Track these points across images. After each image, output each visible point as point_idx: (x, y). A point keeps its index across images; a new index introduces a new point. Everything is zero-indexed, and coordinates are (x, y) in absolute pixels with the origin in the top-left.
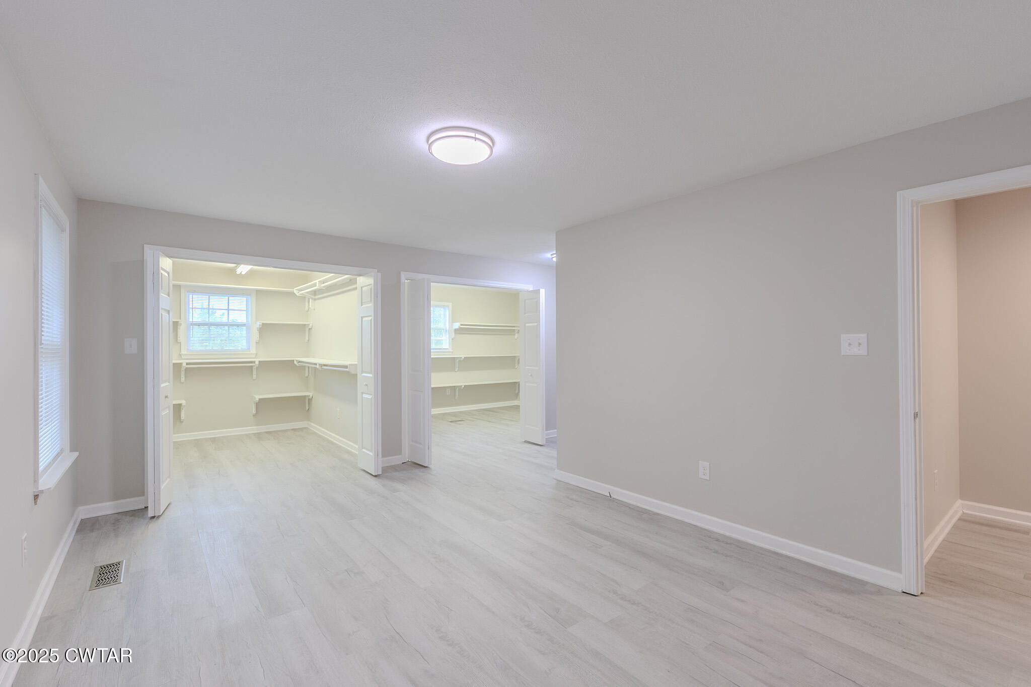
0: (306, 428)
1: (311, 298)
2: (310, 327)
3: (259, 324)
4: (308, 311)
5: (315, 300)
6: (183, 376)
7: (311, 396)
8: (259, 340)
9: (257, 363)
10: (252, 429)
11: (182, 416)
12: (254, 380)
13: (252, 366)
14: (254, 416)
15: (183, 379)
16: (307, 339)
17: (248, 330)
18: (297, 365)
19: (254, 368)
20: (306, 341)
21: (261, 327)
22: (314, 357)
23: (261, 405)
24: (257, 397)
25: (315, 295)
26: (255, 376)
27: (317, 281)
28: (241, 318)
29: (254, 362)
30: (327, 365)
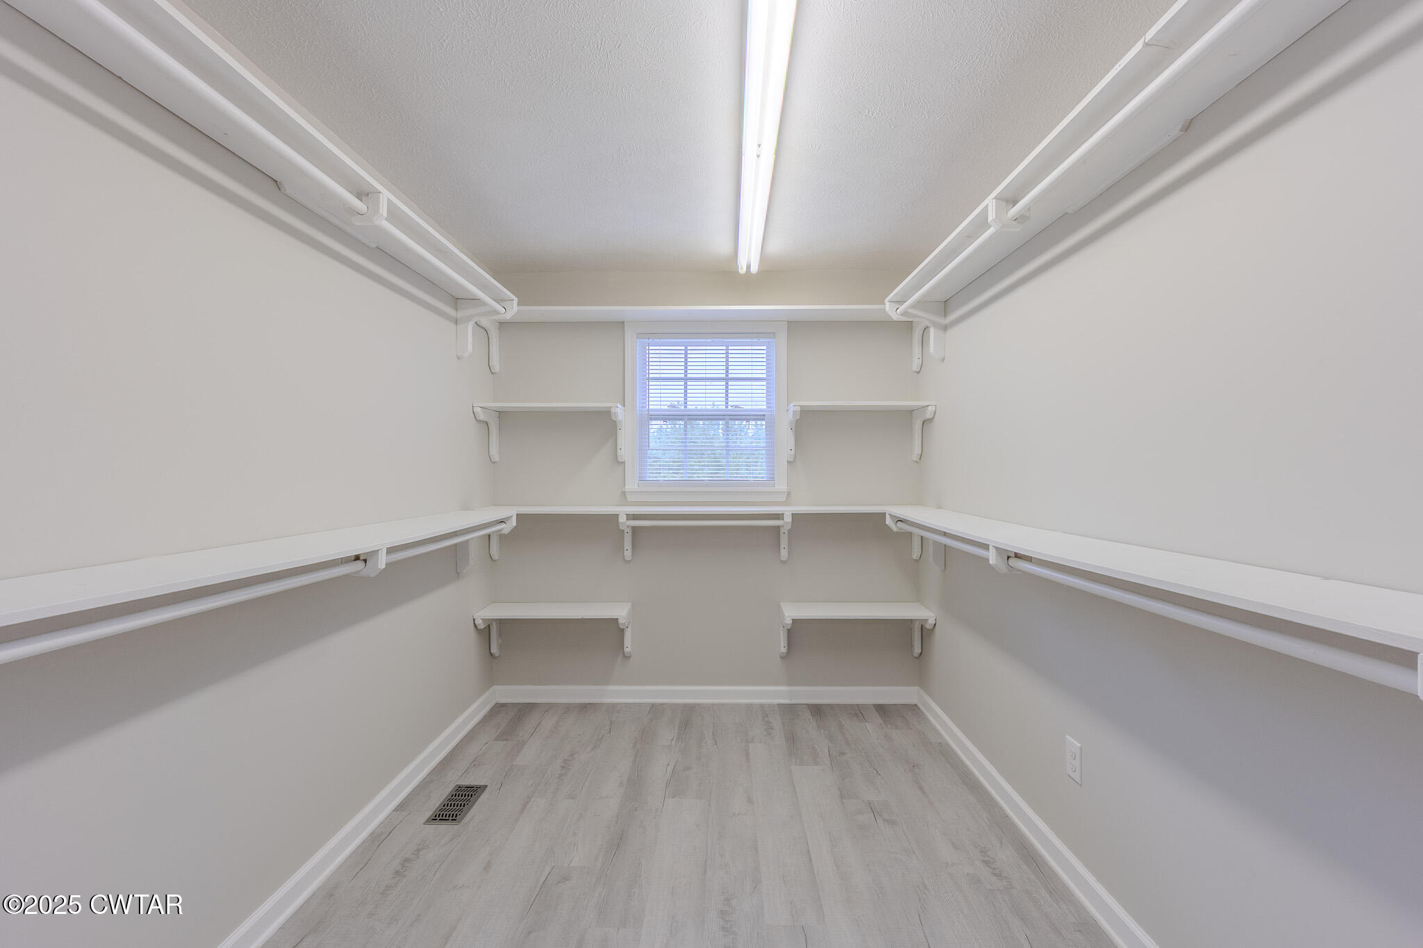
0: (914, 708)
1: (936, 325)
2: (928, 416)
3: (794, 407)
4: (918, 372)
5: (945, 328)
6: (628, 544)
7: (931, 622)
8: (795, 456)
9: (788, 519)
10: (778, 694)
11: (626, 645)
12: (783, 562)
13: (778, 528)
14: (783, 658)
15: (628, 554)
16: (917, 451)
17: (770, 430)
18: (894, 529)
19: (782, 531)
20: (915, 458)
21: (798, 417)
22: (939, 507)
23: (799, 632)
24: (792, 612)
25: (945, 314)
26: (784, 554)
27: (990, 202)
28: (752, 397)
29: (778, 516)
30: (1028, 559)
